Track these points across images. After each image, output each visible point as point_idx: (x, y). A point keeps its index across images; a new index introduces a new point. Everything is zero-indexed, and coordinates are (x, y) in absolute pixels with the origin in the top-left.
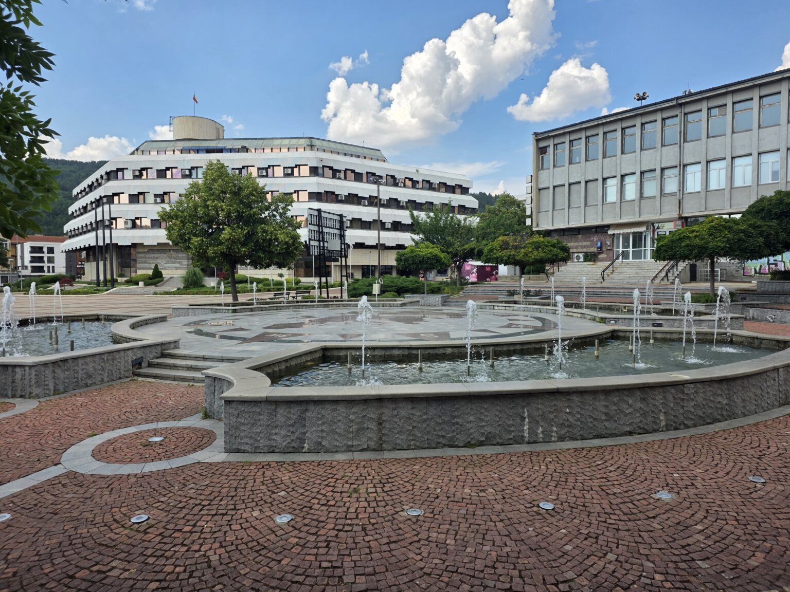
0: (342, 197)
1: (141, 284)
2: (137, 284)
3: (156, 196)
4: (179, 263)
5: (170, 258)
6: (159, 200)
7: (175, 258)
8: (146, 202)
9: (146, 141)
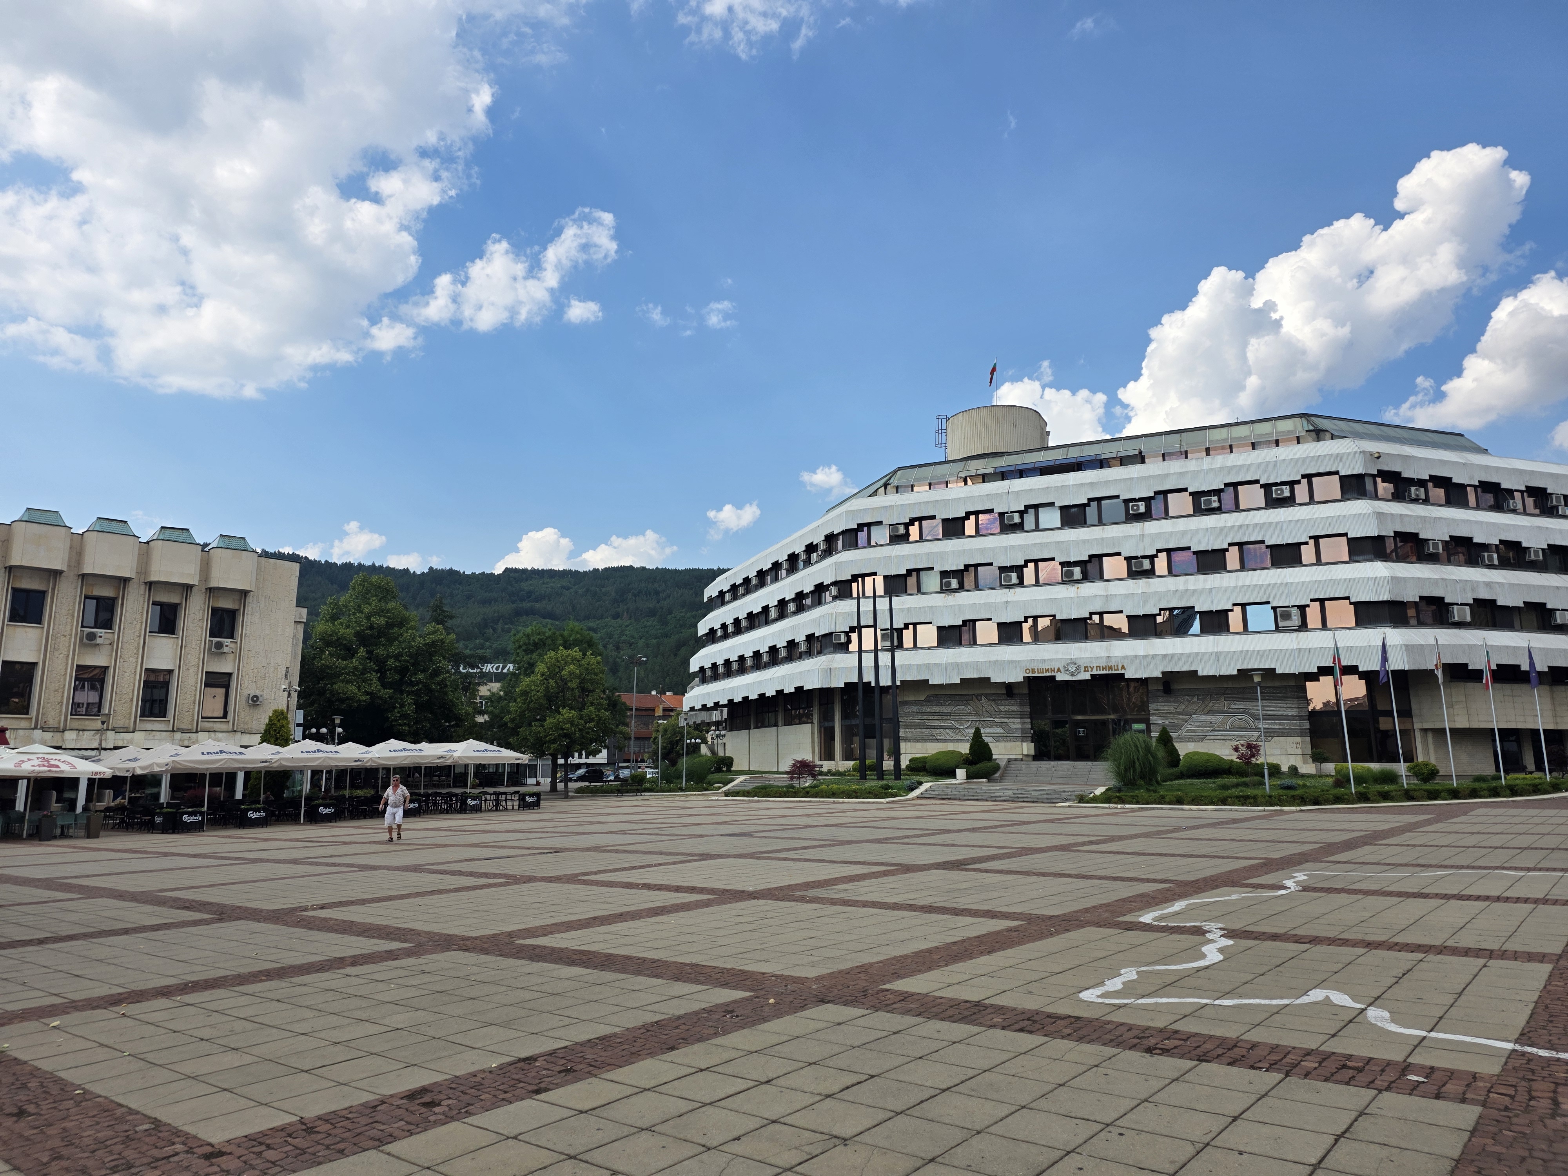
0: (1435, 545)
1: (961, 773)
2: (953, 775)
3: (944, 574)
4: (1001, 726)
5: (978, 714)
6: (954, 583)
7: (990, 715)
8: (924, 589)
9: (900, 469)
